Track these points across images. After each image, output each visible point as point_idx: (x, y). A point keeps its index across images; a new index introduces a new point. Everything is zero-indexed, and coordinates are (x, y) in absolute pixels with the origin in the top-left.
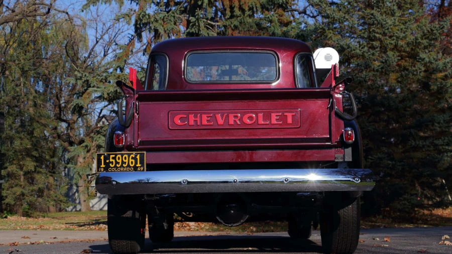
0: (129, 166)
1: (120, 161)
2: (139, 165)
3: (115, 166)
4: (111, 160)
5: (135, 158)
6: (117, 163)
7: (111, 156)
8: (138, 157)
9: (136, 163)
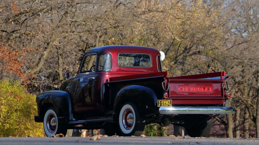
0: (167, 105)
1: (165, 103)
2: (170, 104)
3: (163, 105)
4: (162, 103)
5: (169, 102)
6: (164, 103)
7: (162, 101)
8: (170, 102)
9: (169, 104)
